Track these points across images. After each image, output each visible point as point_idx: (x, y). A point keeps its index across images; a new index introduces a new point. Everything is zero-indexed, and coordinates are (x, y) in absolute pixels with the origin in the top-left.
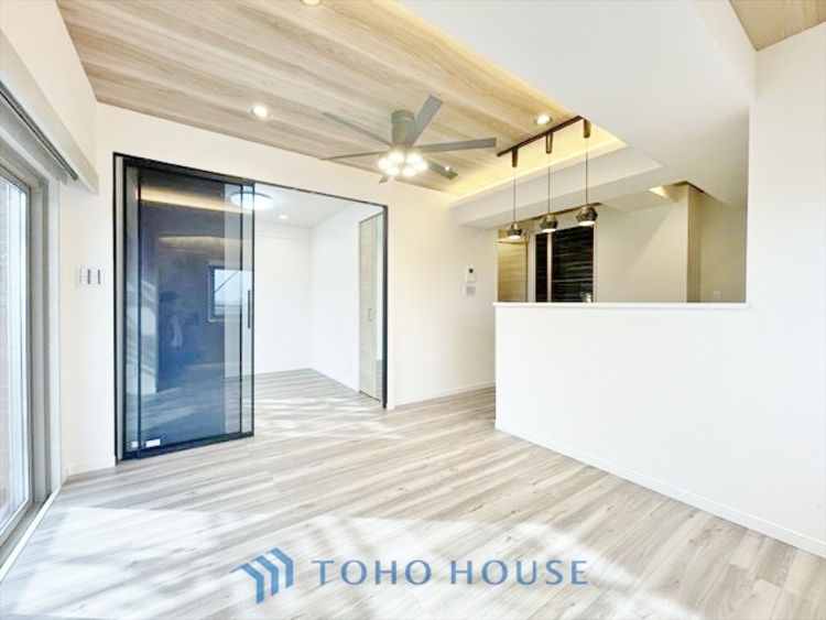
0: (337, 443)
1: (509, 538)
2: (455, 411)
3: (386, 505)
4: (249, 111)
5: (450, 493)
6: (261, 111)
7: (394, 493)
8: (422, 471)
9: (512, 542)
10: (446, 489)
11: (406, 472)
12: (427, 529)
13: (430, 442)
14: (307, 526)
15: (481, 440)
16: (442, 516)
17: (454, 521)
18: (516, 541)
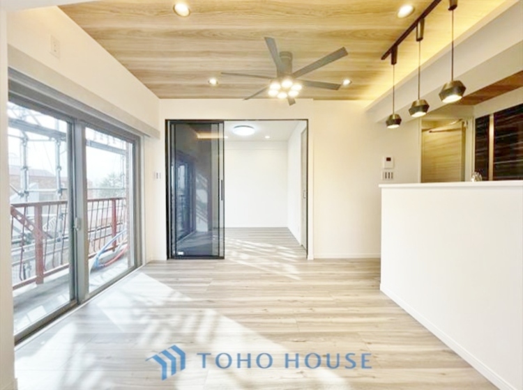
0: (258, 272)
1: (302, 372)
2: (359, 270)
3: (246, 316)
4: (207, 83)
5: (294, 324)
6: (213, 81)
7: (258, 311)
8: (290, 304)
9: (301, 376)
10: (293, 320)
11: (279, 300)
12: (255, 339)
13: (314, 287)
14: (201, 311)
15: (357, 295)
16: (271, 336)
17: (275, 343)
18: (305, 377)
